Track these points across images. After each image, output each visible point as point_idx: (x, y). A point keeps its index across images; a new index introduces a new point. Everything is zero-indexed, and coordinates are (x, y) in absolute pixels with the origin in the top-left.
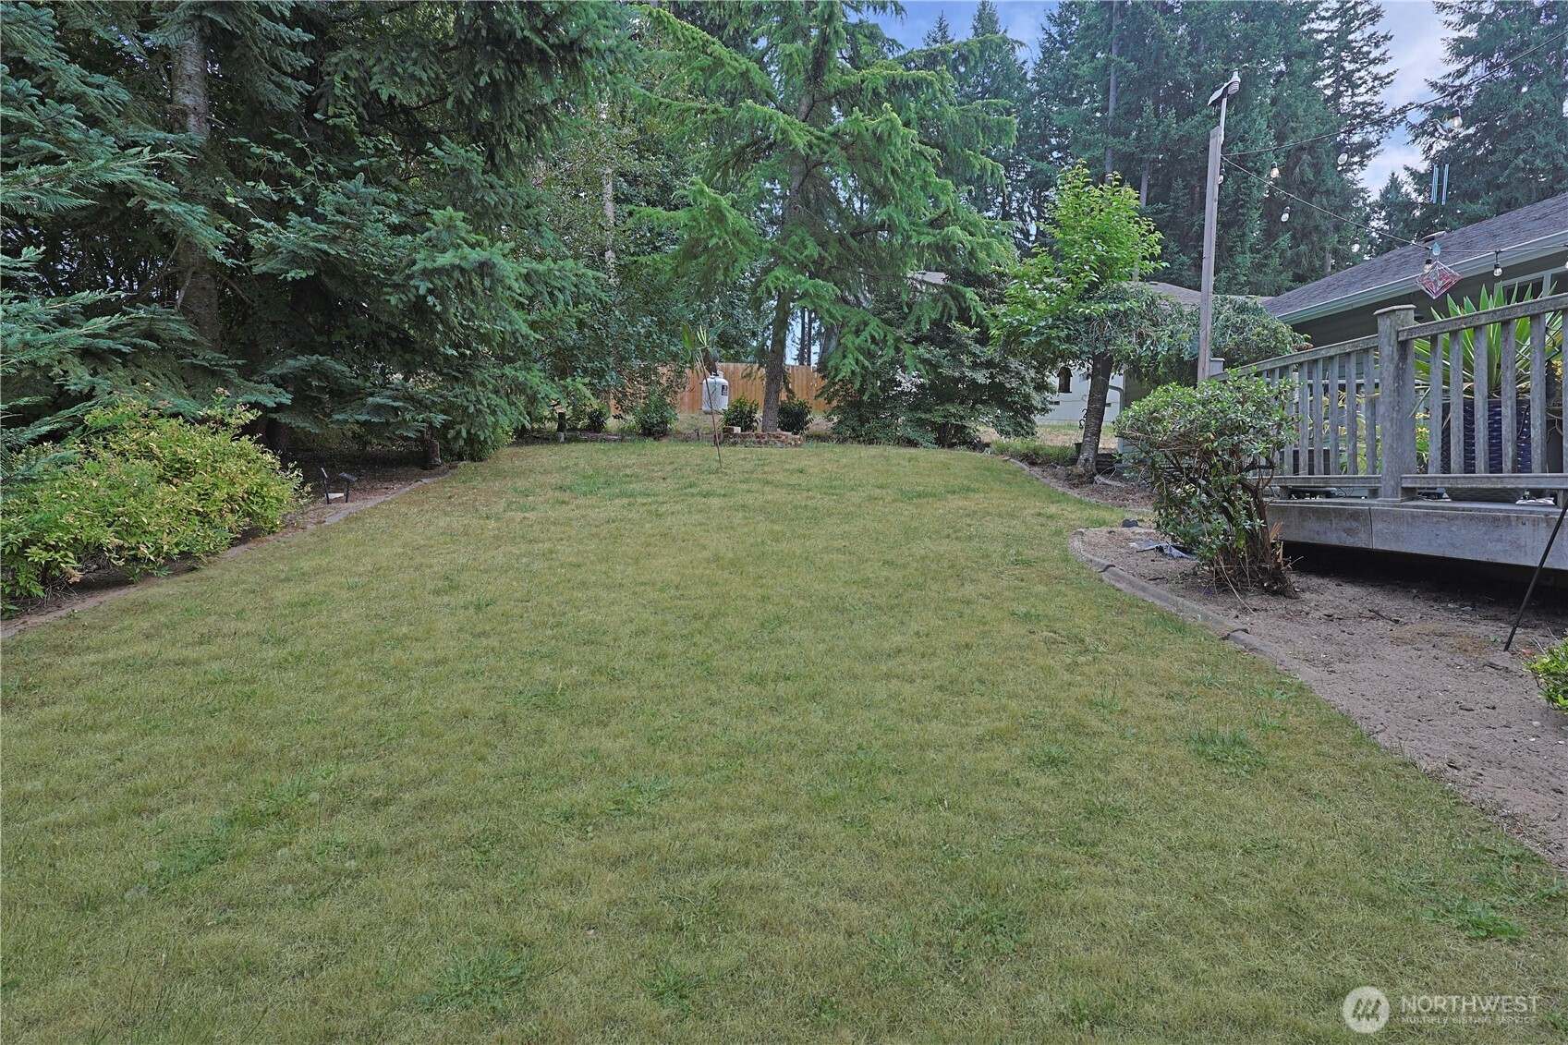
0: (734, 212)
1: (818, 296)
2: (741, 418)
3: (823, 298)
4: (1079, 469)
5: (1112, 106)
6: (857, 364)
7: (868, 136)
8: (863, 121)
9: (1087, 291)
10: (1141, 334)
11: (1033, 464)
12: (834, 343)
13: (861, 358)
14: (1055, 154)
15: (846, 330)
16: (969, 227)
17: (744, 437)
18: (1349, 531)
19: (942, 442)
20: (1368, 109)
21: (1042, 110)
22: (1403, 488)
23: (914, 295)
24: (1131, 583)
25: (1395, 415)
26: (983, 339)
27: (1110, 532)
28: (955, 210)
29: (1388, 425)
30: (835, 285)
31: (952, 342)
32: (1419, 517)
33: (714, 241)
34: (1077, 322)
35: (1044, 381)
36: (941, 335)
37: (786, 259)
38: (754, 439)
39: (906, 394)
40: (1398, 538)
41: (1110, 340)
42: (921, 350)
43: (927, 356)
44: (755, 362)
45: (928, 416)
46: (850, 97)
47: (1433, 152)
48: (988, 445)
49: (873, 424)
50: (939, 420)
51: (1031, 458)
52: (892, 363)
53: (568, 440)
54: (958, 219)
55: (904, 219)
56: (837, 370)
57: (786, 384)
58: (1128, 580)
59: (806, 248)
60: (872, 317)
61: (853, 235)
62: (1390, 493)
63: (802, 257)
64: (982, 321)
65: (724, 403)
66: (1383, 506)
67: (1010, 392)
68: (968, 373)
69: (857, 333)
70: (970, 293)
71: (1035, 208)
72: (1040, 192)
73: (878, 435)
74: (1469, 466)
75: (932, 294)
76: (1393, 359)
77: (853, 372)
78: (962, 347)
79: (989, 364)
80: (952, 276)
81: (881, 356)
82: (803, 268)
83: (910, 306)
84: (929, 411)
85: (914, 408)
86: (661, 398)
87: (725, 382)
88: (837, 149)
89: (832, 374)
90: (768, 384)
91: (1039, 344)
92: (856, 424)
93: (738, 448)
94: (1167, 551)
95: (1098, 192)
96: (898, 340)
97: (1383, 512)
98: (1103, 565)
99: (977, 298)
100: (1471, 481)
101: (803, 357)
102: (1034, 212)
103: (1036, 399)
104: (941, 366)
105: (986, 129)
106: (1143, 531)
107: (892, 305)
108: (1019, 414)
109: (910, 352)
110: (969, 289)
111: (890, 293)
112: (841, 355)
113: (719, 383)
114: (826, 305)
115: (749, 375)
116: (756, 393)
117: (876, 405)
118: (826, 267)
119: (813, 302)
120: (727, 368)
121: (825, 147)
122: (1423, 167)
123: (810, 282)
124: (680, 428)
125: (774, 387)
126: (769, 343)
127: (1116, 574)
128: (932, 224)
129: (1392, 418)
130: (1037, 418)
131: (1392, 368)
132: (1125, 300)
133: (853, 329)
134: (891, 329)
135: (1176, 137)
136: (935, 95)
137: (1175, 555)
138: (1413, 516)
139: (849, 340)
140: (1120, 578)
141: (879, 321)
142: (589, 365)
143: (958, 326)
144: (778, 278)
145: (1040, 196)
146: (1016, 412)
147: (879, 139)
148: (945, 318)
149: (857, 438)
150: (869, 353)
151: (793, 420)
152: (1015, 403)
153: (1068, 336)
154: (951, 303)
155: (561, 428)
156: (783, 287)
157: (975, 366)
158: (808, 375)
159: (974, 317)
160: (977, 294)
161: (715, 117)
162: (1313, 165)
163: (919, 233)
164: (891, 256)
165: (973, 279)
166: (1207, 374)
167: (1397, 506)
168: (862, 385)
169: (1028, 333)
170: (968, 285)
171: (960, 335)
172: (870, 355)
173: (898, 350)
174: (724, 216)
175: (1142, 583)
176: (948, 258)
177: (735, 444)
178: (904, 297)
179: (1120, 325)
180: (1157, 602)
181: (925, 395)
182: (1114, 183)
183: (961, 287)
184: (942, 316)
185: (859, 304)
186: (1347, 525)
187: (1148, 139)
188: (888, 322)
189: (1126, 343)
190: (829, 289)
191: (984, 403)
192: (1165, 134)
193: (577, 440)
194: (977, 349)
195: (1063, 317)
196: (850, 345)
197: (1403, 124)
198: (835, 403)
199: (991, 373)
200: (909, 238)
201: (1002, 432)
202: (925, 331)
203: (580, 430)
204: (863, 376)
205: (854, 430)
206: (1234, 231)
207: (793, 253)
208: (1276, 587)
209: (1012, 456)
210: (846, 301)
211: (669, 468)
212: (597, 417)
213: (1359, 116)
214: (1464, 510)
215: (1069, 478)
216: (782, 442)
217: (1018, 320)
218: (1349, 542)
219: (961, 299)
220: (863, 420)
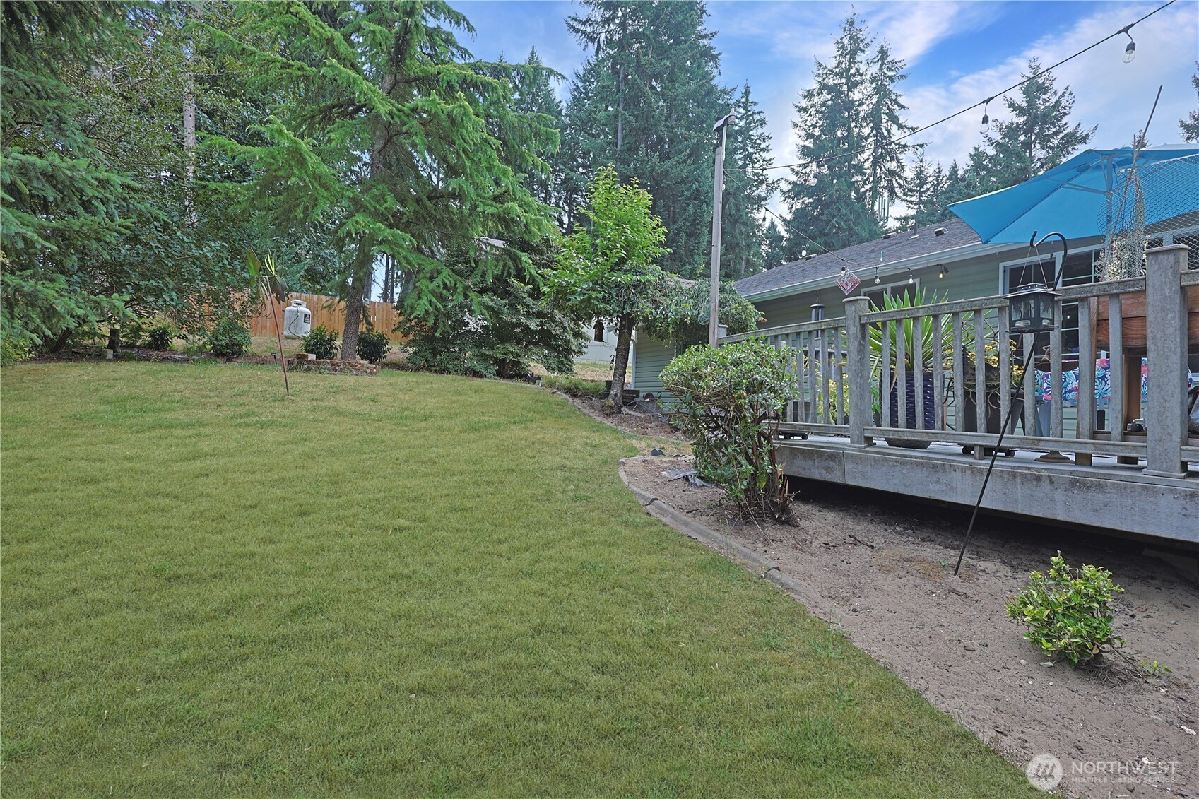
0: (315, 157)
1: (396, 244)
2: (321, 344)
3: (401, 246)
4: (610, 402)
5: (619, 143)
6: (430, 305)
7: (444, 117)
8: (439, 104)
9: (617, 264)
10: (655, 300)
11: (574, 396)
12: (411, 286)
13: (434, 300)
14: (581, 169)
15: (421, 275)
16: (524, 206)
17: (319, 364)
18: (828, 469)
19: (501, 374)
20: (761, 178)
21: (572, 138)
22: (865, 437)
23: (480, 254)
24: (674, 517)
25: (859, 380)
26: (536, 294)
27: (644, 461)
28: (513, 191)
29: (854, 387)
30: (412, 236)
31: (510, 294)
32: (879, 461)
33: (293, 179)
34: (610, 287)
35: (579, 330)
36: (501, 288)
37: (367, 208)
38: (329, 366)
39: (473, 333)
40: (864, 476)
41: (633, 304)
42: (486, 299)
43: (491, 304)
44: (335, 296)
45: (491, 353)
46: (426, 83)
47: (794, 209)
48: (539, 378)
49: (444, 356)
50: (500, 356)
51: (573, 391)
52: (461, 307)
53: (117, 358)
54: (516, 198)
55: (472, 191)
56: (413, 309)
57: (366, 317)
58: (672, 514)
59: (385, 201)
60: (444, 267)
61: (429, 198)
62: (856, 440)
63: (382, 209)
64: (534, 280)
65: (306, 329)
66: (852, 450)
67: (555, 338)
68: (523, 321)
69: (431, 279)
70: (525, 257)
71: (568, 204)
72: (571, 194)
73: (448, 366)
74: (911, 423)
75: (495, 254)
76: (857, 337)
77: (427, 311)
78: (518, 299)
79: (539, 315)
80: (511, 242)
81: (452, 300)
82: (383, 218)
83: (476, 262)
84: (492, 348)
85: (479, 345)
86: (232, 321)
87: (308, 311)
88: (415, 122)
89: (408, 312)
90: (348, 316)
91: (582, 301)
92: (428, 355)
93: (311, 374)
94: (692, 481)
95: (623, 191)
96: (466, 288)
97: (853, 456)
98: (648, 498)
99: (530, 262)
100: (914, 434)
101: (386, 295)
102: (567, 208)
103: (574, 344)
104: (502, 313)
105: (537, 134)
106: (667, 459)
107: (461, 259)
108: (562, 355)
109: (476, 299)
110: (524, 254)
111: (460, 250)
112: (416, 296)
113: (301, 312)
114: (404, 253)
115: (330, 307)
116: (337, 322)
117: (447, 341)
118: (404, 220)
119: (392, 249)
120: (311, 299)
121: (405, 119)
122: (789, 217)
123: (389, 230)
124: (258, 351)
125: (353, 319)
126: (350, 280)
127: (660, 508)
128: (495, 199)
129: (857, 383)
130: (575, 359)
131: (856, 344)
132: (644, 274)
133: (428, 275)
134: (460, 279)
135: (659, 172)
136: (499, 99)
137: (698, 484)
138: (875, 460)
139: (424, 284)
140: (663, 512)
141: (450, 271)
142: (143, 283)
143: (516, 282)
144: (357, 222)
145: (571, 198)
146: (559, 352)
147: (453, 121)
148: (505, 275)
149: (429, 368)
150: (441, 297)
151: (372, 350)
152: (559, 346)
153: (604, 297)
154: (510, 263)
155: (112, 345)
156: (364, 232)
157: (529, 315)
158: (388, 310)
159: (528, 277)
160: (530, 258)
161: (300, 73)
162: (736, 205)
163: (485, 204)
164: (461, 220)
165: (526, 247)
166: (716, 337)
167: (862, 451)
168: (435, 323)
169: (573, 293)
170: (523, 251)
171: (517, 289)
172: (443, 299)
173: (466, 296)
174: (304, 159)
175: (682, 516)
176: (508, 228)
177: (309, 369)
178: (472, 253)
179: (641, 293)
180: (701, 539)
181: (488, 335)
182: (635, 186)
183: (518, 252)
184: (503, 273)
185: (433, 256)
186: (826, 464)
187: (642, 169)
188: (459, 273)
189: (645, 307)
190: (408, 240)
191: (535, 344)
192: (653, 169)
193: (130, 358)
194: (530, 301)
195: (598, 283)
196: (424, 289)
197: (778, 190)
198: (411, 337)
199: (541, 321)
200: (476, 207)
201: (548, 368)
202: (489, 283)
203: (139, 347)
204: (436, 316)
205: (427, 360)
206: (693, 239)
207: (374, 203)
208: (785, 519)
209: (558, 389)
210: (421, 251)
211: (228, 393)
212: (161, 335)
213: (756, 181)
214: (911, 457)
215: (603, 409)
216: (358, 370)
217: (567, 282)
218: (828, 477)
219: (518, 261)
220: (435, 353)
